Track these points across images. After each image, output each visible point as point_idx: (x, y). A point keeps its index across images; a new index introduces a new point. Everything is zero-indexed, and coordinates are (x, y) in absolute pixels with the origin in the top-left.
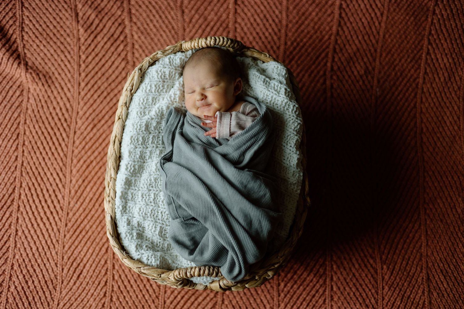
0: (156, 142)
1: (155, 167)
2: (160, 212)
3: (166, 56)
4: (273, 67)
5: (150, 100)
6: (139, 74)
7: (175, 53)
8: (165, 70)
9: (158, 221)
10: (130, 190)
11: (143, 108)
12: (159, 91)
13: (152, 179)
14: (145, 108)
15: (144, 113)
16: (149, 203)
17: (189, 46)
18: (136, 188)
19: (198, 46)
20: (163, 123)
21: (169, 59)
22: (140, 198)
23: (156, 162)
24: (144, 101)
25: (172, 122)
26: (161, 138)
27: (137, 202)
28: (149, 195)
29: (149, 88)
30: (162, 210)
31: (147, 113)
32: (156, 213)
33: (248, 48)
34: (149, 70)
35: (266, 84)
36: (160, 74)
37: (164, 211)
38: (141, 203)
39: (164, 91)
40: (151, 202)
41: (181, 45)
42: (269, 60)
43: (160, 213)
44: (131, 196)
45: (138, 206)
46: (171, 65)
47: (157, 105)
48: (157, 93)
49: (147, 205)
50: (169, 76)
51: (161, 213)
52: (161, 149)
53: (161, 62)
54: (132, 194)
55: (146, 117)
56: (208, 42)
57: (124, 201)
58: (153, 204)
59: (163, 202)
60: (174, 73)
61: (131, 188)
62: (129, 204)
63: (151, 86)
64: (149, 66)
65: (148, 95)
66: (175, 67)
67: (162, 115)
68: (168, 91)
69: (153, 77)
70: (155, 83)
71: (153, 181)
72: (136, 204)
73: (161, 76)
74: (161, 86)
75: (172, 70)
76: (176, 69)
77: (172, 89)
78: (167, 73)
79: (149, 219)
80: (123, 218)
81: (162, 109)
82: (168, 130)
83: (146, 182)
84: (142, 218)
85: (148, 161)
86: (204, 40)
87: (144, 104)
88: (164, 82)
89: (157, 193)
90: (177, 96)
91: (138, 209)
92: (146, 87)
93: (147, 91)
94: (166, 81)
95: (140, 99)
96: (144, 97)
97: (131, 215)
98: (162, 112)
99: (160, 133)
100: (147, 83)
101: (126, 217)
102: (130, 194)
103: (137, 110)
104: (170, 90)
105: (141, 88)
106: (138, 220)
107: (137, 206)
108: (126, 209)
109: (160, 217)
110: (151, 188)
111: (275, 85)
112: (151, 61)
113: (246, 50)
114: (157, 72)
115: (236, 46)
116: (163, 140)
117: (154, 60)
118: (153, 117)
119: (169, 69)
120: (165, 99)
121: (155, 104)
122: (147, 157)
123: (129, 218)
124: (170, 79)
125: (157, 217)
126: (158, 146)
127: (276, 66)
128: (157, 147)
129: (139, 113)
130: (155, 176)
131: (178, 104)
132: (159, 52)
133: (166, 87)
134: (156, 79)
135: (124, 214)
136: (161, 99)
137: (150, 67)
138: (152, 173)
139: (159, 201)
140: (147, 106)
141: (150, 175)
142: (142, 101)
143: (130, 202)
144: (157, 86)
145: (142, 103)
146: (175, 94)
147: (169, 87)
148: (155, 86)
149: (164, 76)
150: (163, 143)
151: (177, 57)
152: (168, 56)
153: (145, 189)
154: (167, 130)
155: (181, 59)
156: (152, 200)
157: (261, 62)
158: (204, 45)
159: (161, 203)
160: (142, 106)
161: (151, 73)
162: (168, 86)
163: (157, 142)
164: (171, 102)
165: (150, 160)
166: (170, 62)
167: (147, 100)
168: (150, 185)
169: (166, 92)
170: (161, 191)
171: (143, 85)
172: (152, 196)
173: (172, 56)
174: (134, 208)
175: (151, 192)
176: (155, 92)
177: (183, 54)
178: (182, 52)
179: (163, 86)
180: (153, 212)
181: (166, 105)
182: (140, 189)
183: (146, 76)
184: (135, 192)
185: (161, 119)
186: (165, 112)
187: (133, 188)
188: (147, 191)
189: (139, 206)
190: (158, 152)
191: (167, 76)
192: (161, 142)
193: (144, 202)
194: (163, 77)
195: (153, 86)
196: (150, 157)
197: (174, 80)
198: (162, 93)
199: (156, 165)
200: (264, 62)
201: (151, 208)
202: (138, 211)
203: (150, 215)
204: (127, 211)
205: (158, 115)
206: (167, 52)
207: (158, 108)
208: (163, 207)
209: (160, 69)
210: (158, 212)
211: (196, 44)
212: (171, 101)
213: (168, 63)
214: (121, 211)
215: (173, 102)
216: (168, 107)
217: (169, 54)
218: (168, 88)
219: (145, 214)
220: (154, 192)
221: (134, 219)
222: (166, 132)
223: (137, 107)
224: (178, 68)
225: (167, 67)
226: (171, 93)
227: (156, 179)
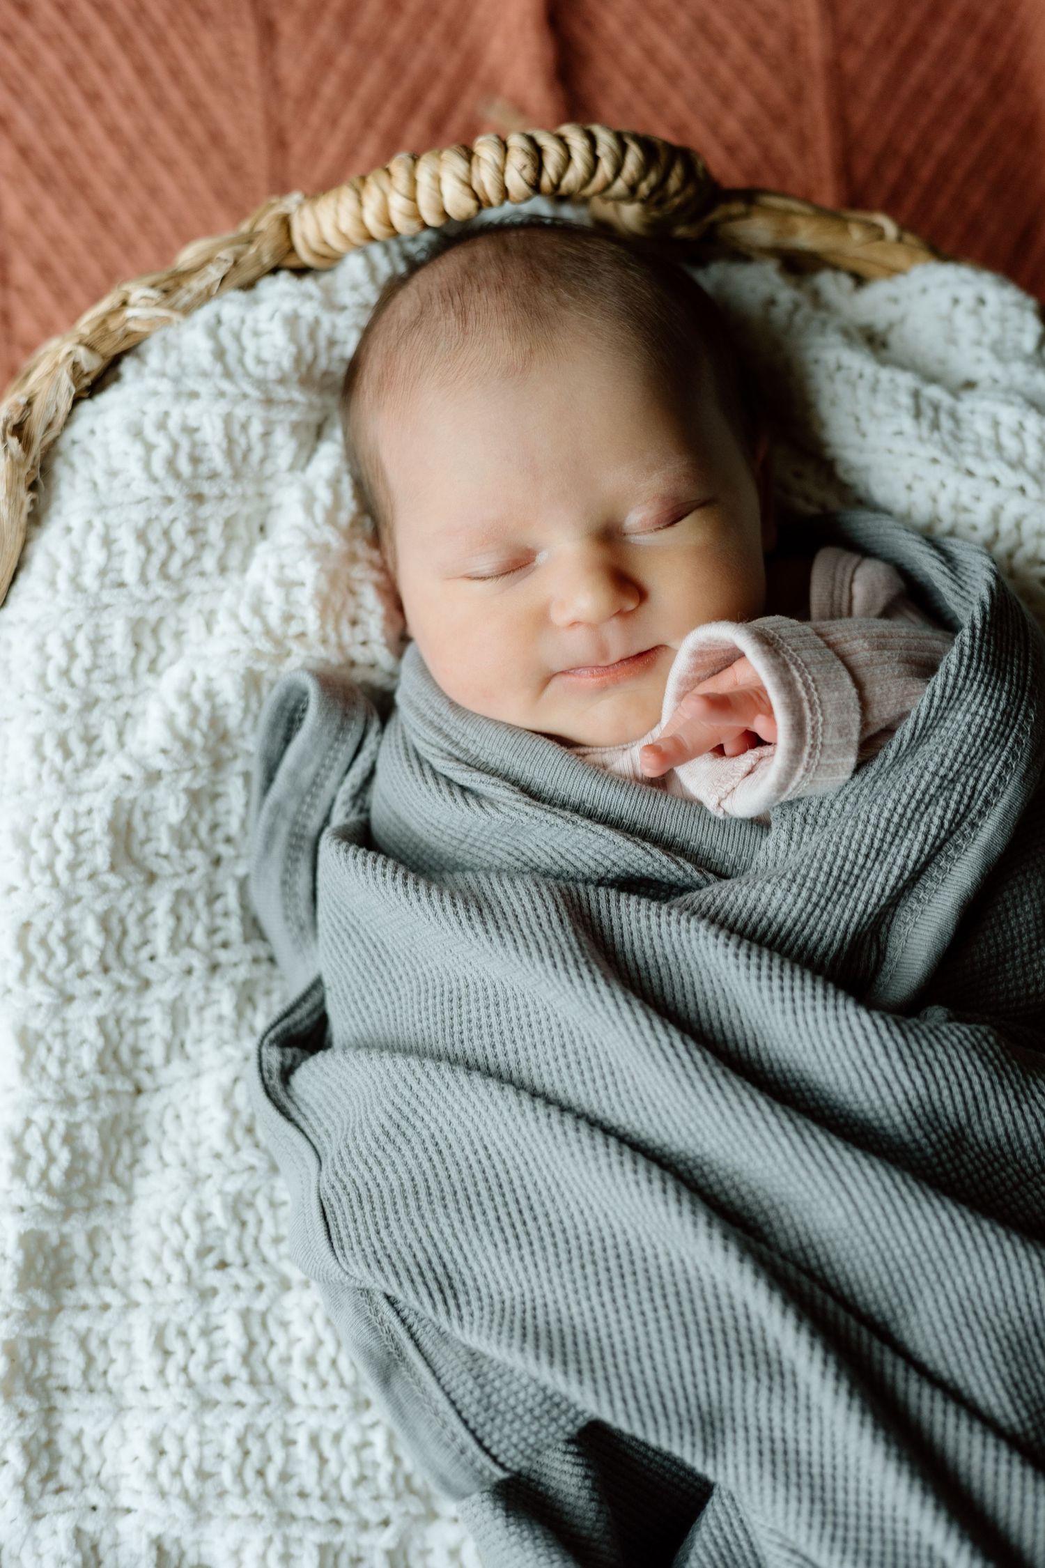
0: (199, 936)
1: (222, 1117)
2: (302, 1437)
3: (187, 311)
4: (945, 304)
5: (118, 641)
6: (16, 464)
7: (249, 286)
8: (193, 411)
9: (298, 1508)
10: (64, 1319)
11: (74, 703)
12: (175, 566)
13: (216, 1207)
14: (90, 704)
15: (89, 740)
16: (217, 1392)
17: (347, 224)
18: (109, 1296)
19: (416, 215)
20: (235, 795)
21: (213, 331)
22: (147, 1363)
23: (225, 1077)
24: (73, 655)
25: (308, 772)
26: (231, 900)
27: (131, 1397)
28: (206, 1332)
29: (95, 556)
30: (313, 1421)
31: (108, 737)
32: (278, 1455)
33: (749, 197)
34: (79, 429)
35: (935, 426)
36: (164, 448)
37: (333, 1424)
38: (159, 1397)
39: (209, 562)
40: (227, 1380)
41: (285, 222)
42: (899, 257)
43: (302, 1449)
44: (78, 1360)
45: (139, 1427)
46: (228, 374)
47: (172, 677)
48: (159, 588)
49: (207, 1404)
50: (229, 453)
51: (314, 1441)
52: (242, 973)
53: (154, 358)
54: (83, 1342)
55: (109, 770)
56: (485, 177)
57: (30, 1405)
58: (242, 1391)
59: (311, 1362)
60: (256, 428)
61: (70, 1298)
62: (70, 1423)
63: (107, 542)
64: (77, 401)
65: (97, 608)
66: (261, 383)
67: (220, 735)
68: (234, 560)
69: (112, 474)
70: (138, 516)
71: (220, 1218)
72: (120, 1410)
73: (171, 463)
74: (179, 532)
75: (240, 412)
76: (269, 402)
77: (261, 549)
78: (212, 433)
79: (234, 1504)
80: (42, 1529)
81: (210, 695)
82: (284, 829)
83: (175, 1235)
84: (178, 1508)
85: (164, 1075)
86: (452, 165)
87: (77, 674)
88: (199, 498)
89: (260, 1304)
90: (304, 596)
91: (139, 1446)
92: (77, 555)
93: (89, 580)
94: (209, 489)
95: (41, 647)
96: (66, 626)
97: (94, 1497)
98: (215, 721)
99: (217, 861)
100: (77, 522)
101: (64, 1524)
102: (68, 1349)
103: (35, 726)
104: (248, 553)
105: (38, 563)
106: (155, 1528)
107: (129, 1421)
108: (56, 1458)
109: (306, 1474)
110: (213, 1279)
111: (996, 424)
112: (91, 364)
113: (737, 208)
114: (137, 433)
115: (674, 183)
116: (245, 906)
117: (109, 348)
118: (159, 762)
119: (222, 407)
120: (223, 624)
121: (153, 667)
122: (156, 1053)
123: (90, 1525)
124: (237, 476)
125: (285, 1477)
126: (223, 956)
127: (967, 295)
128: (214, 968)
129: (49, 747)
130: (232, 1186)
131: (320, 652)
132: (138, 291)
133: (214, 532)
134: (141, 487)
135: (49, 1503)
136: (195, 628)
137: (86, 407)
138: (205, 1165)
139: (286, 1360)
140: (103, 691)
141: (196, 1181)
142: (59, 656)
143: (75, 1400)
144: (154, 536)
145: (65, 673)
146: (288, 585)
147: (241, 530)
148: (141, 537)
149: (195, 460)
150: (254, 929)
151: (263, 311)
152: (204, 315)
153: (175, 1292)
154: (271, 833)
155: (292, 321)
156: (231, 1360)
157: (846, 282)
158: (458, 203)
159: (298, 1371)
160: (62, 692)
161: (94, 446)
162: (229, 523)
163: (212, 931)
164: (266, 646)
165: (178, 1068)
166: (220, 354)
167: (96, 642)
168: (203, 1252)
169: (223, 569)
170: (285, 1285)
171: (50, 542)
172: (232, 1332)
173: (231, 306)
174: (112, 1439)
175: (217, 1305)
176: (144, 580)
177: (308, 284)
178: (301, 271)
179: (193, 532)
180: (254, 1446)
181: (239, 665)
182: (139, 1293)
183: (60, 469)
184: (101, 1327)
185: (218, 764)
186: (233, 718)
187: (85, 1294)
188: (190, 1304)
189: (151, 1424)
190: (226, 1003)
191: (216, 459)
192: (233, 928)
193: (178, 1392)
194: (184, 466)
195: (126, 539)
196: (175, 1047)
197: (261, 479)
198: (194, 584)
199: (227, 1098)
200: (860, 280)
201: (238, 1420)
202: (147, 1458)
203: (239, 1475)
204: (66, 1474)
205: (187, 745)
206: (197, 284)
207: (185, 696)
208: (318, 1399)
209: (153, 409)
210: (288, 1443)
211: (398, 204)
212: (268, 632)
213: (206, 360)
214: (23, 1484)
215: (278, 642)
216: (252, 681)
217: (206, 296)
218: (229, 539)
219: (202, 1475)
220: (240, 1302)
221: (125, 1525)
222: (268, 846)
223: (32, 702)
224: (280, 393)
225: (204, 388)
226: (255, 573)
227: (238, 1207)
